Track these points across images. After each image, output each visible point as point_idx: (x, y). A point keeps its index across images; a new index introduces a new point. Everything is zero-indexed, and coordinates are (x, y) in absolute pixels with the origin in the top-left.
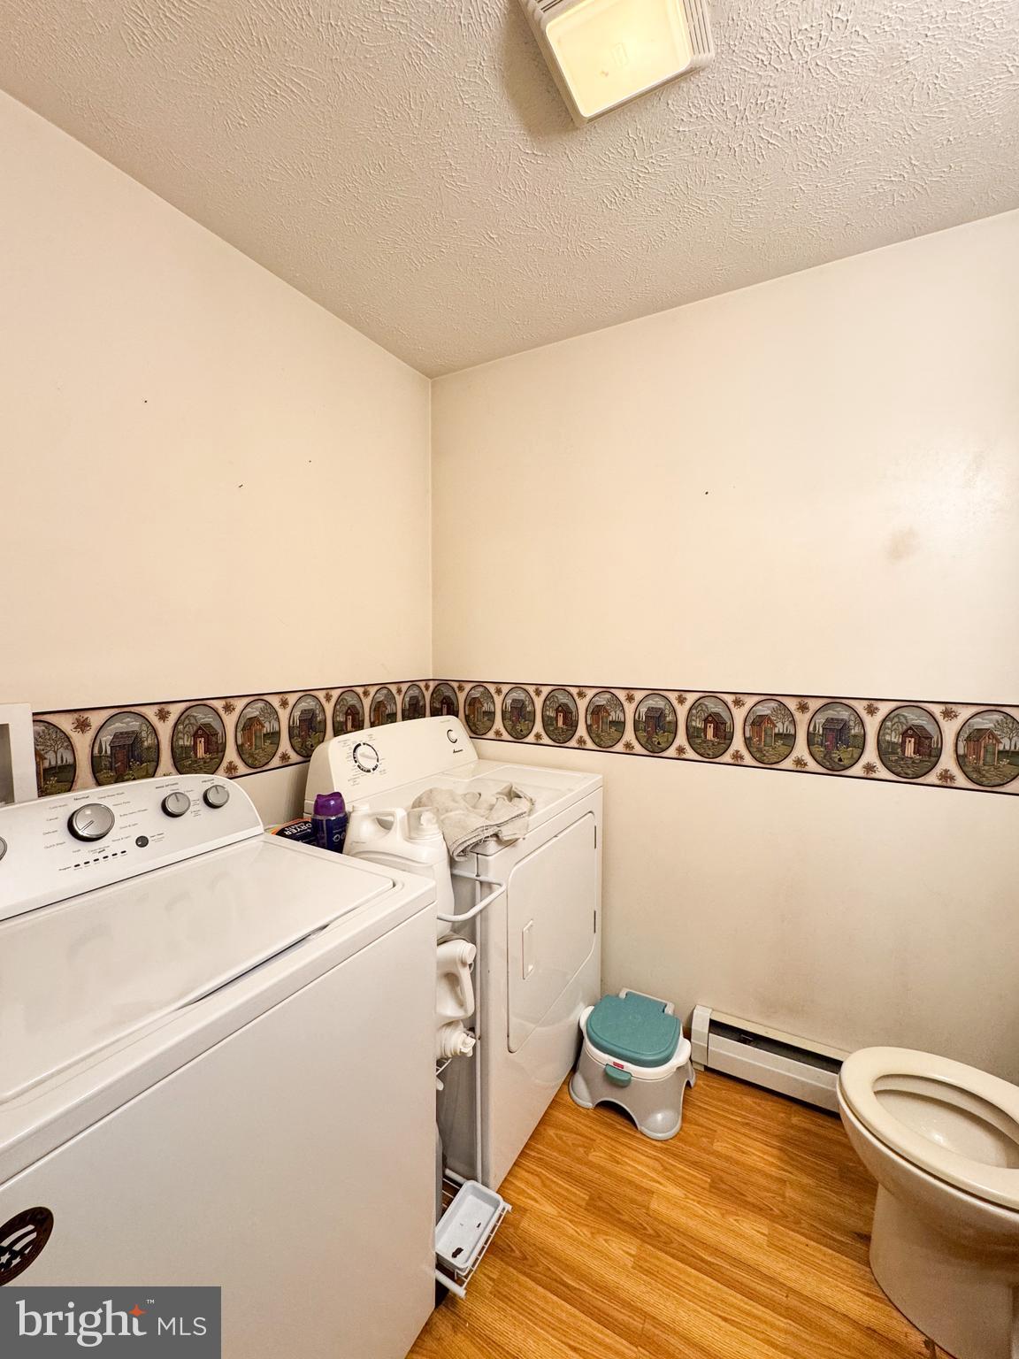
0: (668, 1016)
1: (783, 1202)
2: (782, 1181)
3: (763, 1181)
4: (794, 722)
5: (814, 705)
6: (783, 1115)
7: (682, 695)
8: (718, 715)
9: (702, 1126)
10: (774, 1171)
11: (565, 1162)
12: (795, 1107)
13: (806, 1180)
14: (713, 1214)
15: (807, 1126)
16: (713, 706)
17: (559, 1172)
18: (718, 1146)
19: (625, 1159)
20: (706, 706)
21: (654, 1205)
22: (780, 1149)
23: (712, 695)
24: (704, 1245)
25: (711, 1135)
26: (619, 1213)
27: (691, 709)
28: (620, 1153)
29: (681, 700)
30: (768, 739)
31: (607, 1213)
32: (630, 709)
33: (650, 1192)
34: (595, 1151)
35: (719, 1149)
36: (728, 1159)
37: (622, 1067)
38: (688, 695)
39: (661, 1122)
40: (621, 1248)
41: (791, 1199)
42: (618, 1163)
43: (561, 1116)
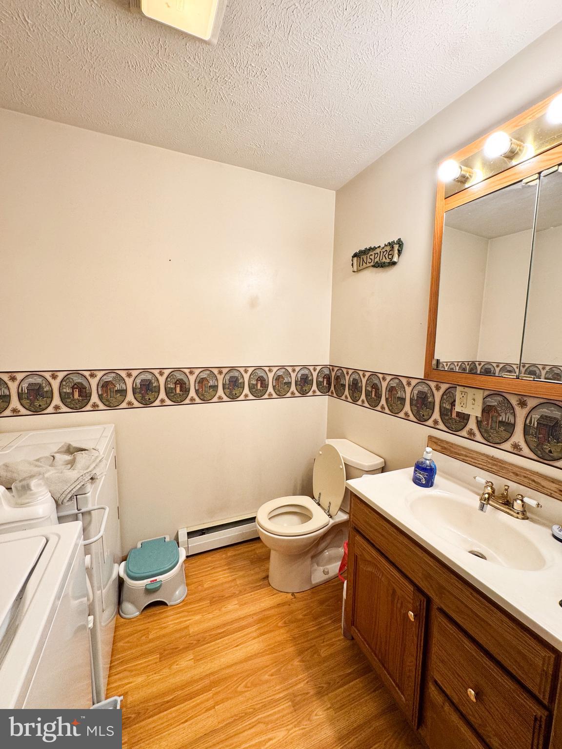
0: (168, 542)
1: (238, 587)
2: (235, 580)
3: (228, 585)
4: (217, 379)
5: (225, 371)
6: (224, 555)
7: (161, 371)
8: (182, 380)
9: (196, 582)
10: (230, 578)
11: (135, 651)
12: (227, 549)
13: (241, 573)
14: (217, 612)
15: (234, 553)
16: (178, 375)
17: (136, 658)
18: (206, 586)
19: (168, 624)
20: (175, 376)
21: (191, 630)
22: (229, 569)
23: (179, 370)
24: (218, 627)
25: (201, 583)
26: (176, 648)
27: (167, 378)
28: (164, 623)
29: (161, 374)
30: (206, 389)
31: (172, 653)
32: (129, 382)
33: (187, 627)
34: (151, 632)
35: (207, 587)
36: (212, 587)
37: (156, 580)
38: (165, 371)
39: (179, 594)
40: (185, 661)
41: (240, 584)
42: (166, 628)
43: (123, 632)
